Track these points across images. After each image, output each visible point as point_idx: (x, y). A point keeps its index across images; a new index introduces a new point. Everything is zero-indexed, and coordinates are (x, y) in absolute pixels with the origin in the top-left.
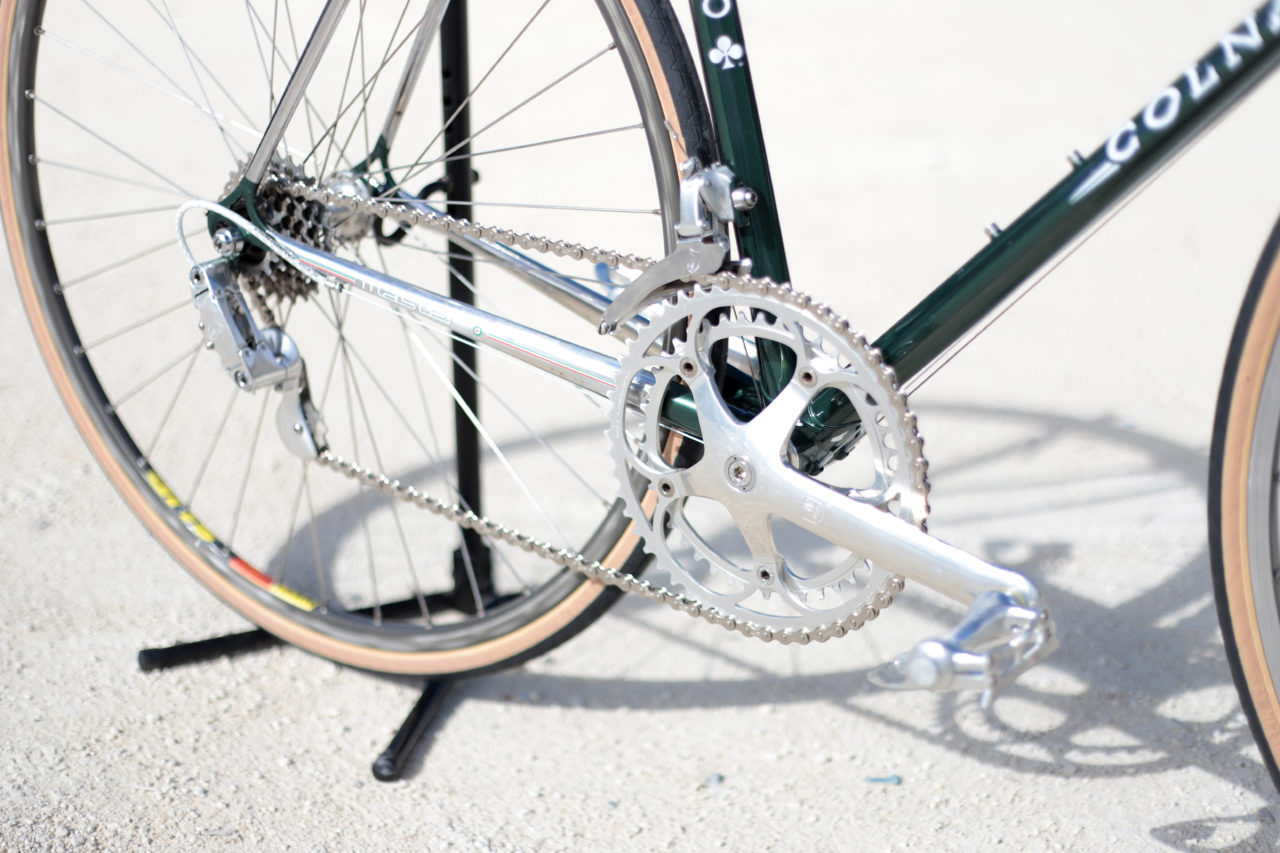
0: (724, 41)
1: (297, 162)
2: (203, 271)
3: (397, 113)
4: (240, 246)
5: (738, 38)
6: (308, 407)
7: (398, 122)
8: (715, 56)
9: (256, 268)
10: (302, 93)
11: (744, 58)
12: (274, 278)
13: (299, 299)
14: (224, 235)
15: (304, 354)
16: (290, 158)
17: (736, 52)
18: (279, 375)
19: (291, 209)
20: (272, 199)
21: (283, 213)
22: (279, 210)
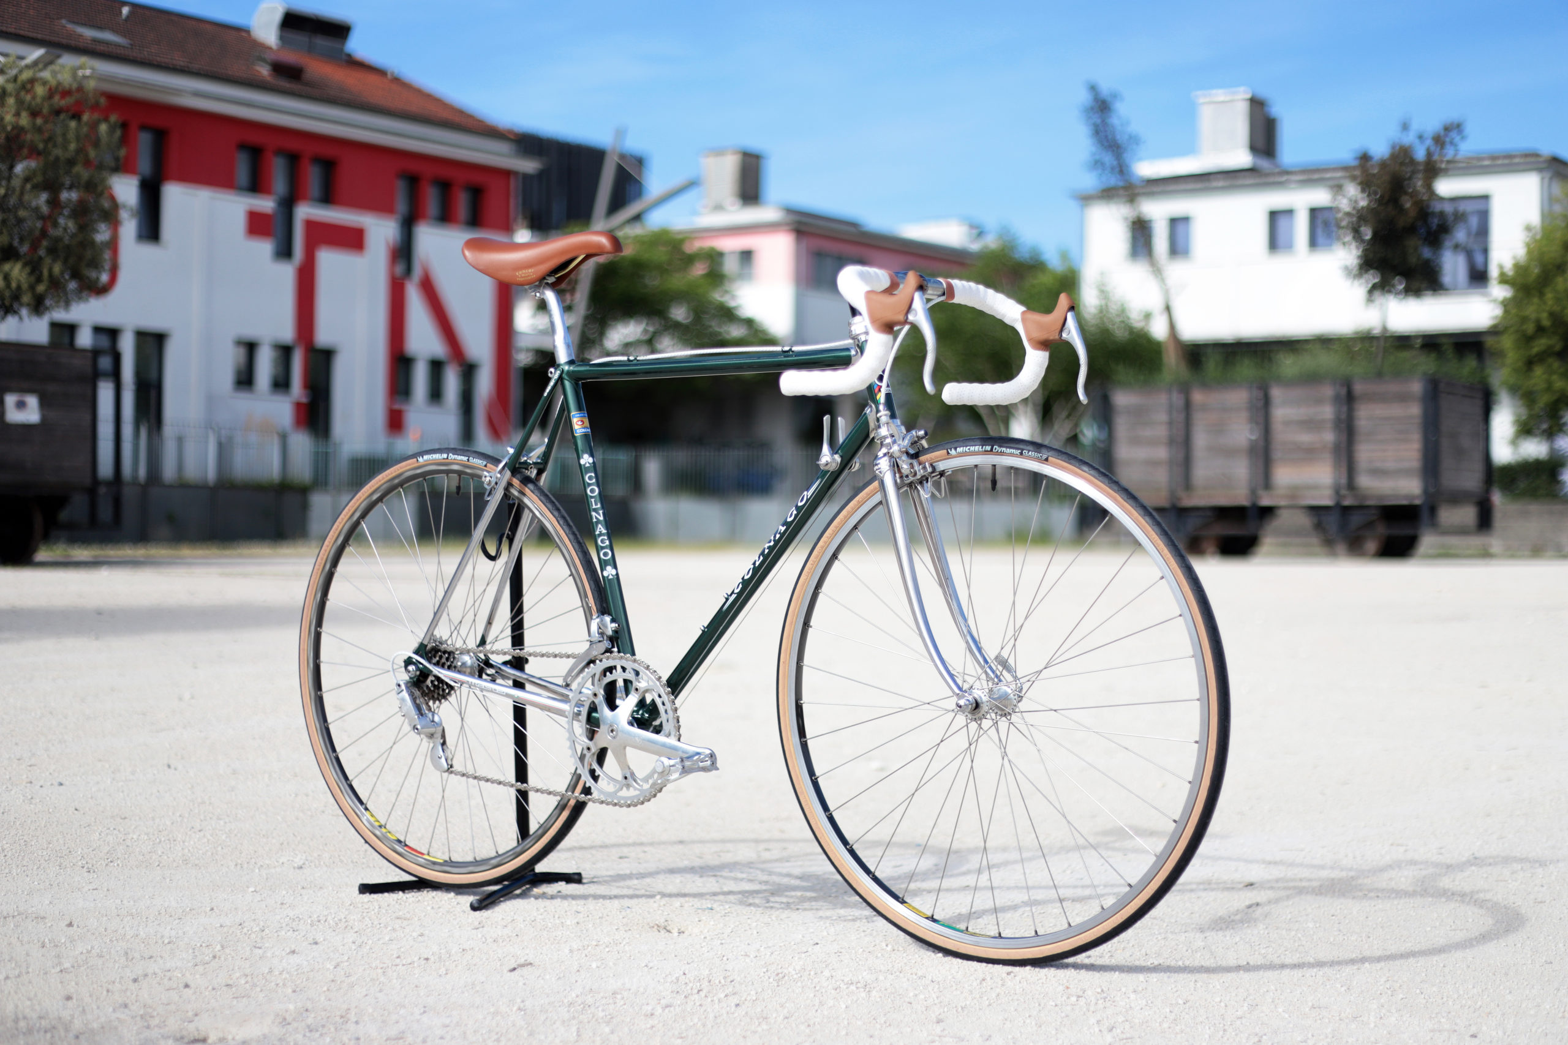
0: (609, 568)
1: (444, 639)
2: (402, 683)
3: (489, 623)
4: (418, 673)
5: (615, 567)
6: (445, 747)
7: (490, 628)
8: (605, 574)
9: (425, 684)
10: (446, 606)
11: (617, 574)
12: (432, 689)
13: (443, 701)
14: (411, 668)
15: (444, 725)
16: (441, 637)
17: (614, 572)
18: (432, 730)
19: (441, 657)
20: (433, 653)
21: (437, 658)
22: (435, 657)
